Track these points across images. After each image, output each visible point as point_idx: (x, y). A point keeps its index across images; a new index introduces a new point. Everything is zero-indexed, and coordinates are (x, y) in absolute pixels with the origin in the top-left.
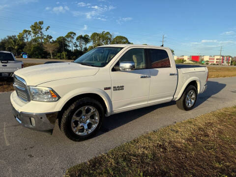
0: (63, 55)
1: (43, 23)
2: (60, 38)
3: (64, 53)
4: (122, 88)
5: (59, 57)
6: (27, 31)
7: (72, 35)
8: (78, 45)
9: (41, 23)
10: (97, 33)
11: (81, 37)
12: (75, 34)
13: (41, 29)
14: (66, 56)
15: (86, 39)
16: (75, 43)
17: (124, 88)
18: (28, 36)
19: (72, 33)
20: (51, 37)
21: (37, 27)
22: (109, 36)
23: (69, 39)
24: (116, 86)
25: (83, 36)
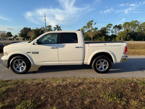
0: (102, 38)
1: (93, 21)
2: (103, 28)
3: (103, 37)
4: (38, 53)
5: (100, 39)
6: (85, 27)
7: (110, 26)
8: (114, 31)
9: (92, 21)
10: (127, 23)
11: (116, 26)
12: (112, 25)
13: (92, 24)
14: (104, 38)
15: (119, 27)
16: (112, 30)
17: (39, 53)
18: (86, 29)
19: (110, 24)
20: (97, 29)
21: (90, 24)
22: (137, 23)
23: (108, 28)
24: (34, 52)
25: (118, 25)
